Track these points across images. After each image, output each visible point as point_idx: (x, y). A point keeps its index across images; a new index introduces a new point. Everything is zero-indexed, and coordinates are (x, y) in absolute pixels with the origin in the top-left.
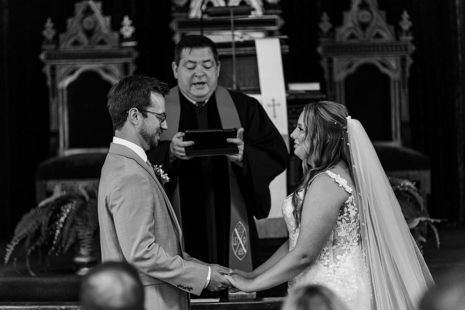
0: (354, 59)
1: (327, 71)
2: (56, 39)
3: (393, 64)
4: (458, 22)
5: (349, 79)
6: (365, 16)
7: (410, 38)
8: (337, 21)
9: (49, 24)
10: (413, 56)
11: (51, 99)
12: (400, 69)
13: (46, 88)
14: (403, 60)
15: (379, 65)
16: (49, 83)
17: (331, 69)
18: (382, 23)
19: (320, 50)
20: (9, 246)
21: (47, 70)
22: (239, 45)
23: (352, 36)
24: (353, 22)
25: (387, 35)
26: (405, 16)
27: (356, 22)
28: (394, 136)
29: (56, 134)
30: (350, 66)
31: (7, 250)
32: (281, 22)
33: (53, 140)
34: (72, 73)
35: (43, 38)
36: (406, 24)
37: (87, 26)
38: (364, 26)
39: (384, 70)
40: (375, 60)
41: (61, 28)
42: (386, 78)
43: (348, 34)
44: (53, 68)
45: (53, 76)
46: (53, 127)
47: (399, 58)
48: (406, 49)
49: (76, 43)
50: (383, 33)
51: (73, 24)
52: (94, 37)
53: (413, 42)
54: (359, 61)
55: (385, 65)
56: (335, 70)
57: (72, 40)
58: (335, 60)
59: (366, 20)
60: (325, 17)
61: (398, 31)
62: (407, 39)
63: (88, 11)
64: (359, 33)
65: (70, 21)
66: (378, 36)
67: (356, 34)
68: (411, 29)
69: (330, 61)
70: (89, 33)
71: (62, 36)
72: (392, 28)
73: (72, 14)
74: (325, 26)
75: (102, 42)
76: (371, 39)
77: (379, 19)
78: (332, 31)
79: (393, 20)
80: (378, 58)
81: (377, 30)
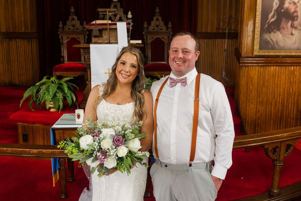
0: (154, 36)
1: (146, 40)
2: (63, 27)
3: (166, 38)
4: (185, 26)
5: (152, 42)
6: (158, 23)
7: (171, 30)
8: (149, 24)
9: (61, 23)
11: (62, 46)
12: (168, 39)
13: (60, 42)
14: (169, 37)
15: (161, 38)
16: (61, 41)
17: (147, 39)
18: (163, 25)
19: (144, 33)
20: (21, 101)
21: (60, 37)
22: (110, 24)
23: (154, 29)
24: (154, 24)
25: (164, 29)
26: (170, 23)
27: (155, 25)
28: (165, 60)
29: (63, 57)
30: (153, 38)
31: (21, 102)
32: (132, 24)
33: (62, 59)
34: (68, 38)
35: (59, 27)
36: (170, 26)
37: (72, 24)
38: (157, 26)
39: (163, 40)
40: (160, 37)
41: (65, 24)
42: (163, 42)
43: (152, 28)
44: (62, 37)
45: (62, 39)
46: (62, 55)
47: (167, 36)
48: (170, 34)
49: (69, 29)
50: (163, 28)
51: (68, 23)
52: (75, 27)
53: (172, 31)
54: (156, 37)
55: (163, 38)
56: (148, 39)
57: (68, 28)
58: (148, 36)
59: (158, 24)
60: (146, 23)
61: (167, 28)
62: (170, 30)
63: (73, 19)
64: (156, 28)
65: (67, 22)
66: (161, 29)
67: (155, 28)
68: (171, 27)
69: (147, 37)
70: (73, 26)
71: (65, 27)
72: (166, 27)
73: (68, 20)
74: (145, 25)
75: (77, 29)
76: (159, 30)
77: (162, 24)
78: (147, 27)
79: (166, 24)
80: (161, 36)
81: (161, 27)
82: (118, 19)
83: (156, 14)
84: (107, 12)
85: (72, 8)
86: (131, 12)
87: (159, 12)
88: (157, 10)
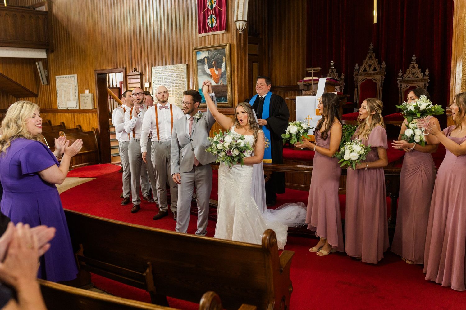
1: (399, 88)
5: (406, 91)
6: (414, 71)
7: (428, 77)
8: (404, 73)
10: (429, 83)
14: (425, 85)
17: (401, 88)
18: (419, 73)
19: (398, 82)
23: (409, 77)
24: (409, 72)
25: (420, 76)
26: (427, 70)
27: (411, 73)
30: (407, 87)
36: (427, 72)
38: (413, 74)
40: (415, 85)
43: (408, 76)
47: (423, 84)
48: (426, 81)
53: (429, 79)
54: (411, 85)
58: (403, 85)
60: (401, 71)
62: (426, 77)
66: (417, 77)
67: (410, 77)
68: (428, 74)
69: (401, 85)
72: (423, 74)
74: (400, 74)
76: (415, 78)
77: (418, 71)
78: (402, 75)
79: (423, 71)
80: (417, 84)
81: (417, 75)
82: (373, 69)
83: (413, 61)
84: (312, 71)
85: (332, 61)
86: (385, 62)
87: (415, 59)
88: (414, 58)
